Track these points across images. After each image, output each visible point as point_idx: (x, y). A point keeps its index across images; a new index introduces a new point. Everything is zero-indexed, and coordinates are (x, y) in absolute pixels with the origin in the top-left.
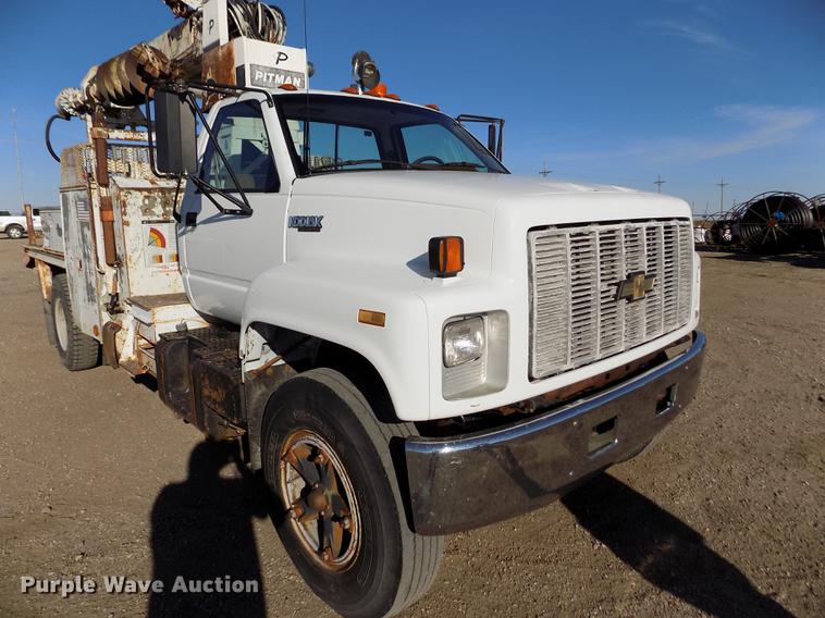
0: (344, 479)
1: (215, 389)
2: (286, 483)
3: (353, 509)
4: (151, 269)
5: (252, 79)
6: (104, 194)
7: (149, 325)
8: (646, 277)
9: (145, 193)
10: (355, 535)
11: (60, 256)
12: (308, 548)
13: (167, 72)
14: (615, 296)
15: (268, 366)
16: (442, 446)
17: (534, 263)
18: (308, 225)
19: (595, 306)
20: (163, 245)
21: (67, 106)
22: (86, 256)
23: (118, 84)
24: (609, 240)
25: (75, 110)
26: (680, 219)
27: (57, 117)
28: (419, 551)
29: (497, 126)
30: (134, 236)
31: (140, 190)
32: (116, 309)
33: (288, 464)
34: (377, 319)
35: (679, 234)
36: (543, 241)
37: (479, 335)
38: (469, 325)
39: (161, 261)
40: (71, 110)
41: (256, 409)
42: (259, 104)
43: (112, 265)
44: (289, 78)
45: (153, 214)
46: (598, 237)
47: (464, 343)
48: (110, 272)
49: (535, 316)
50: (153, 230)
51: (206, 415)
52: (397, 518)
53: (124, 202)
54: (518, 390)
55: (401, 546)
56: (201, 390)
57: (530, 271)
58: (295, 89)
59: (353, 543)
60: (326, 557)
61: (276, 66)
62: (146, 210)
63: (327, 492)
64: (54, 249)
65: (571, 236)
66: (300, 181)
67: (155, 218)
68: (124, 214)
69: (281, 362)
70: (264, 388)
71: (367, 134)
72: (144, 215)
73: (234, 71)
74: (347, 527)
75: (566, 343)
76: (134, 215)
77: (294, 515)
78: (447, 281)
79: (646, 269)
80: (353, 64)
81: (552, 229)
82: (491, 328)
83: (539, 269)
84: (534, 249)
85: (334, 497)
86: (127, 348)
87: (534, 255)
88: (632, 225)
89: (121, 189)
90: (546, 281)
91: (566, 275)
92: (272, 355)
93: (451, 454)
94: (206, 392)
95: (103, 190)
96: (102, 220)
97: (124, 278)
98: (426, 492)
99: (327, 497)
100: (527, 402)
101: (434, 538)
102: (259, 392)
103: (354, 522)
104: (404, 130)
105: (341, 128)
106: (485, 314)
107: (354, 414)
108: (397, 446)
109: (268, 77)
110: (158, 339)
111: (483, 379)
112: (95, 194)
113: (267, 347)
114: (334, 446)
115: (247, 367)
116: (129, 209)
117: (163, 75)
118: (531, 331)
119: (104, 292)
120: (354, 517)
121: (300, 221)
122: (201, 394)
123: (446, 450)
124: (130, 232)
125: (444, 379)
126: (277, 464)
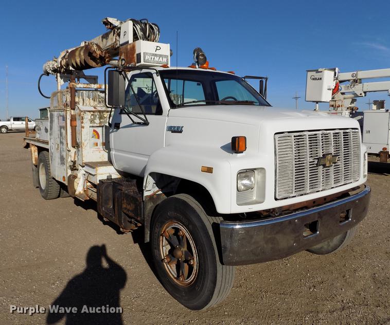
0: (191, 242)
1: (129, 204)
2: (163, 246)
3: (195, 255)
4: (92, 149)
5: (144, 59)
6: (73, 114)
7: (94, 175)
8: (333, 156)
9: (92, 113)
10: (195, 267)
11: (47, 143)
12: (172, 277)
13: (103, 56)
14: (317, 164)
15: (154, 194)
16: (236, 225)
17: (277, 148)
18: (177, 130)
19: (307, 168)
20: (99, 138)
21: (49, 69)
22: (61, 142)
23: (78, 60)
24: (313, 139)
25: (52, 71)
26: (353, 129)
27: (44, 74)
28: (224, 274)
29: (264, 80)
30: (86, 133)
31: (90, 111)
32: (74, 168)
33: (164, 238)
34: (209, 170)
35: (352, 136)
36: (281, 139)
37: (252, 179)
38: (248, 174)
39: (97, 145)
40: (51, 71)
41: (149, 213)
42: (152, 74)
43: (74, 147)
44: (161, 58)
45: (94, 123)
46: (308, 137)
47: (246, 182)
48: (73, 150)
49: (278, 171)
50: (94, 131)
51: (123, 217)
52: (215, 258)
53: (83, 117)
54: (269, 203)
55: (216, 270)
56: (122, 205)
57: (275, 152)
58: (168, 67)
59: (194, 272)
60: (181, 279)
61: (156, 53)
62: (92, 121)
63: (182, 249)
64: (42, 139)
65: (294, 136)
66: (172, 110)
67: (95, 125)
68: (82, 123)
69: (160, 192)
70: (152, 204)
71: (198, 84)
72: (91, 123)
73: (135, 56)
74: (192, 263)
75: (292, 184)
76: (87, 124)
77: (166, 261)
78: (239, 155)
79: (333, 153)
80: (194, 53)
81: (286, 134)
82: (257, 176)
83: (279, 151)
84: (277, 142)
85: (185, 251)
86: (79, 187)
87: (277, 144)
88: (325, 132)
89: (82, 111)
90: (283, 156)
91: (292, 154)
92: (157, 189)
93: (240, 229)
94: (124, 206)
95: (72, 111)
96: (71, 125)
97: (80, 153)
98: (228, 245)
99: (182, 251)
100: (274, 209)
101: (231, 267)
102: (150, 206)
103: (195, 262)
104: (216, 83)
105: (186, 82)
106: (255, 169)
107: (197, 213)
108: (216, 227)
109: (151, 58)
110: (98, 183)
111: (254, 198)
112: (68, 113)
113: (155, 185)
114: (187, 227)
115: (146, 194)
116: (85, 121)
117: (101, 56)
118: (276, 178)
119: (69, 160)
120: (195, 259)
121: (173, 128)
122: (121, 207)
123: (238, 227)
124: (84, 131)
125: (238, 196)
126: (159, 238)
